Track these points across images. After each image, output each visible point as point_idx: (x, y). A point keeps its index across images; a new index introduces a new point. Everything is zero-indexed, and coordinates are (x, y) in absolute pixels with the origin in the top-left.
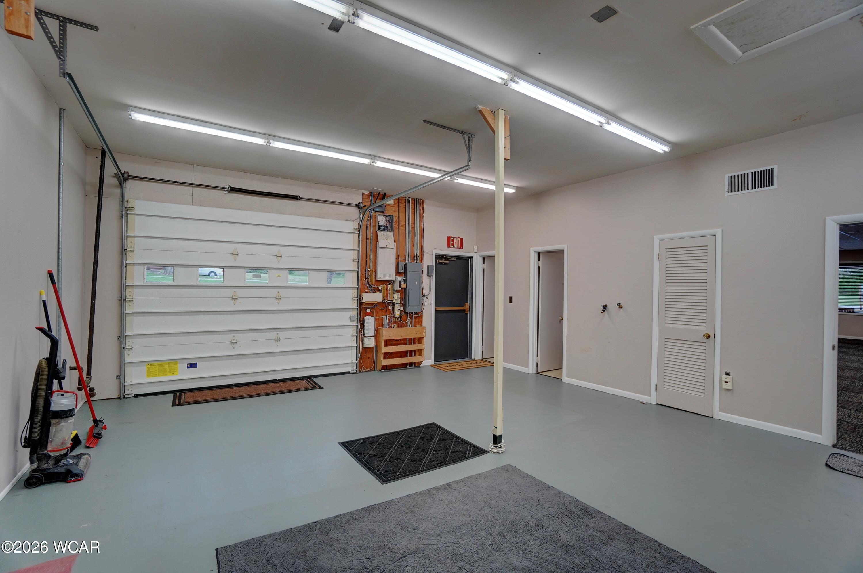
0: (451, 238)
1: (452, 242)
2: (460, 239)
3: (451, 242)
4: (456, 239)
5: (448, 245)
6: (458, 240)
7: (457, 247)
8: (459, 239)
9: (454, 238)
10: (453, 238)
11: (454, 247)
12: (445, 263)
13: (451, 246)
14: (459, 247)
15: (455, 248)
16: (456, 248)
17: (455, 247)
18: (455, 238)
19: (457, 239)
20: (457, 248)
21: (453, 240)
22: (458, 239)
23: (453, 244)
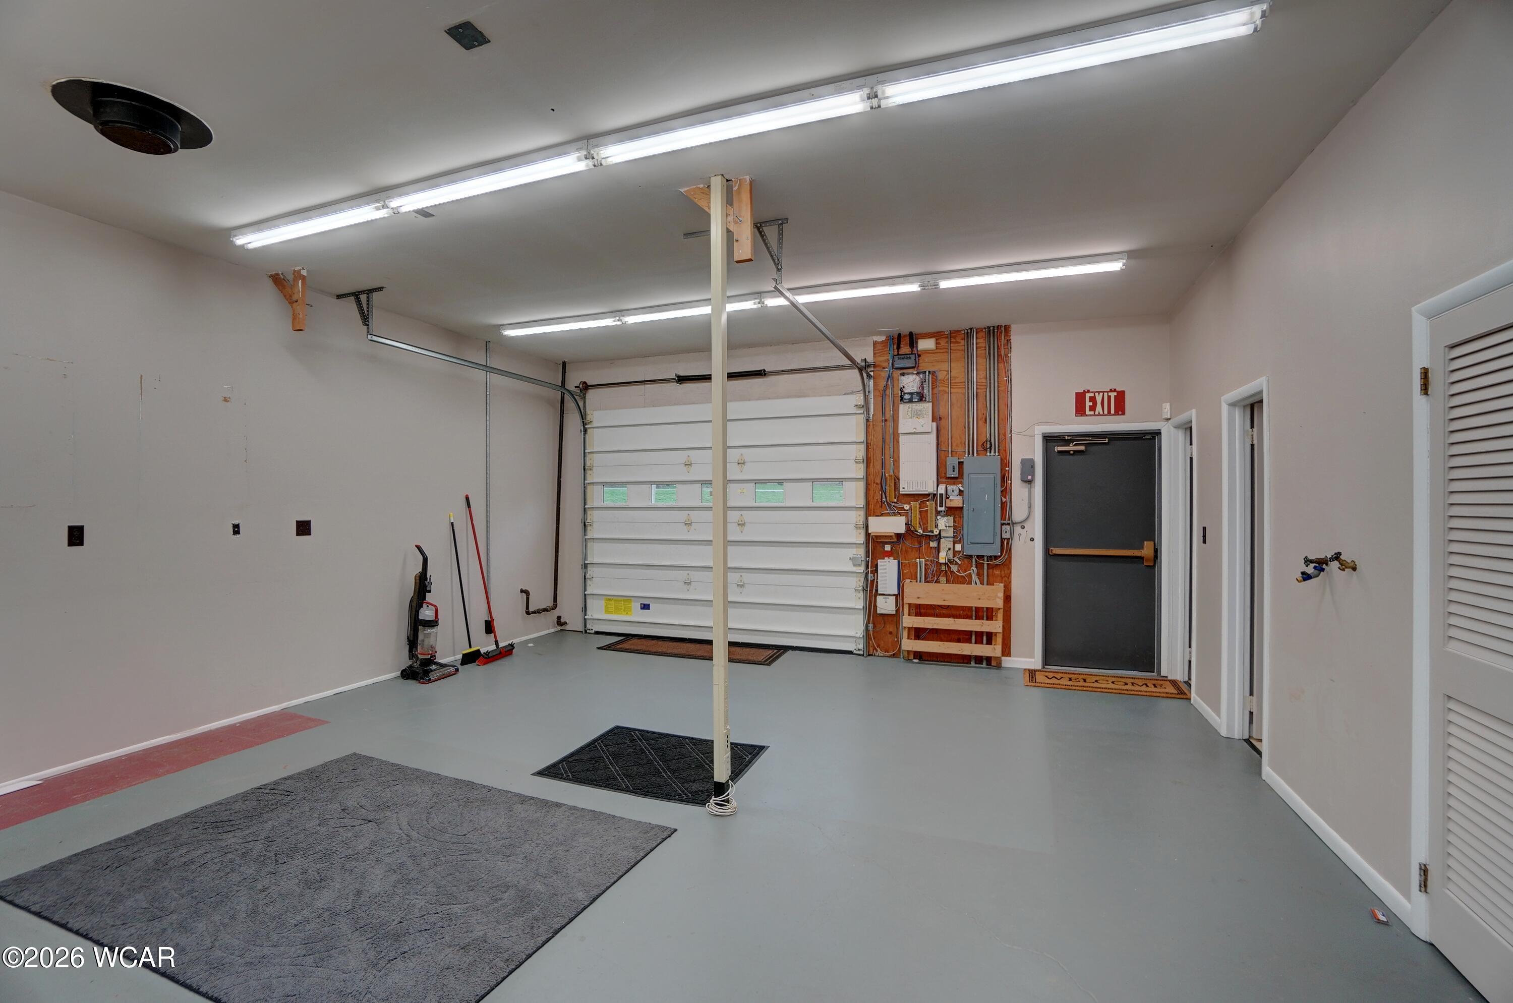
0: (1088, 396)
1: (1091, 404)
2: (1115, 394)
3: (1088, 404)
4: (1101, 394)
5: (1080, 410)
6: (1109, 397)
7: (1106, 412)
8: (1113, 395)
9: (1097, 394)
10: (1092, 395)
11: (1097, 413)
12: (1075, 452)
13: (1088, 412)
14: (1113, 412)
15: (1099, 415)
16: (1104, 415)
17: (1101, 413)
18: (1099, 393)
19: (1106, 394)
20: (1106, 415)
21: (1093, 399)
22: (1110, 394)
23: (1093, 408)
